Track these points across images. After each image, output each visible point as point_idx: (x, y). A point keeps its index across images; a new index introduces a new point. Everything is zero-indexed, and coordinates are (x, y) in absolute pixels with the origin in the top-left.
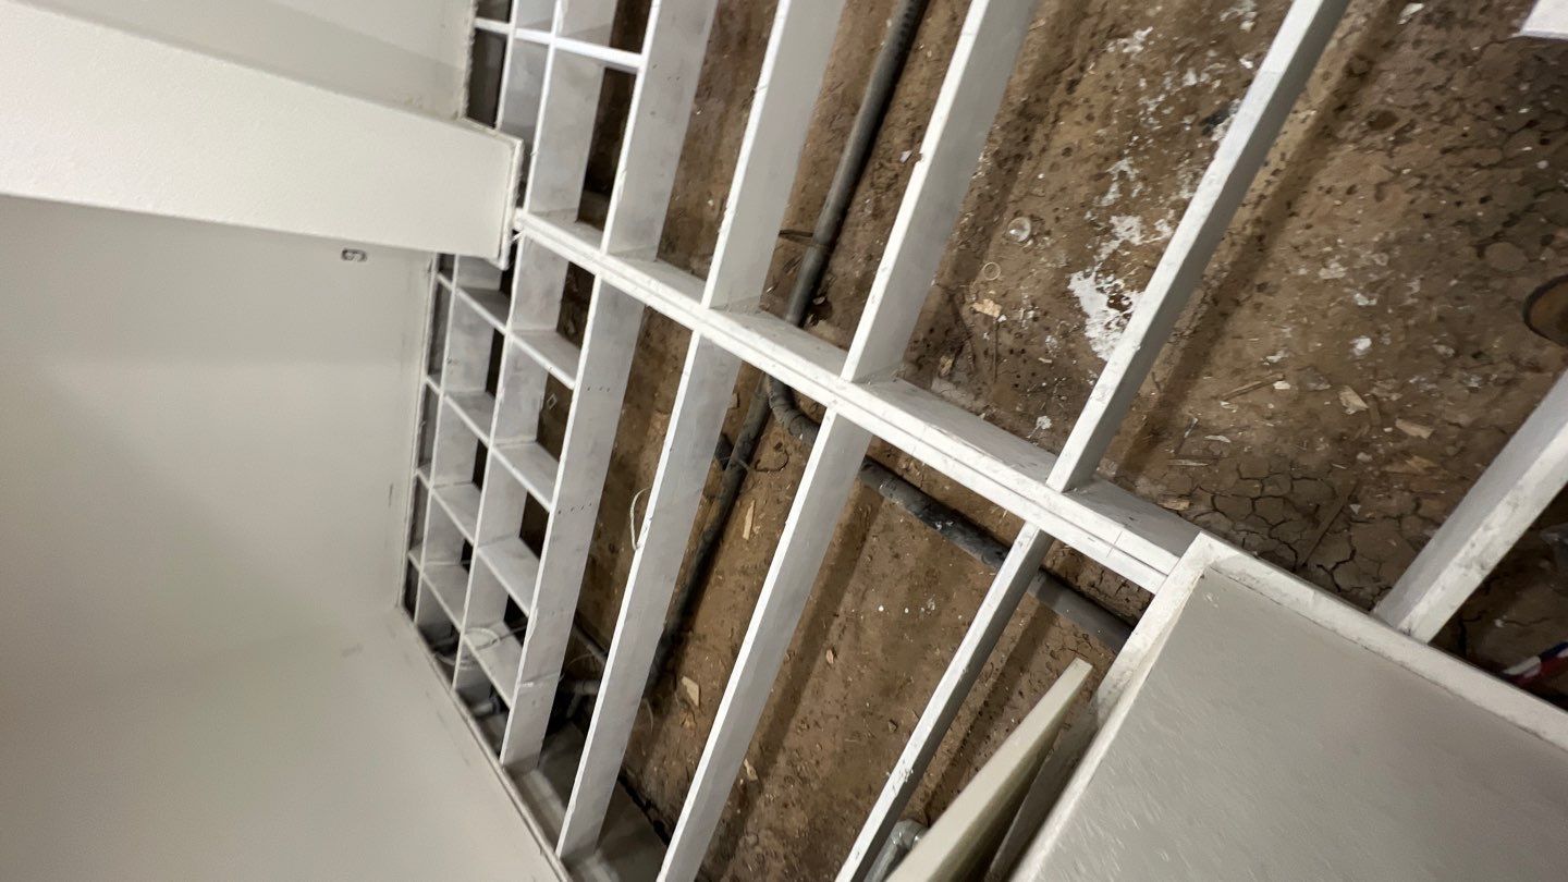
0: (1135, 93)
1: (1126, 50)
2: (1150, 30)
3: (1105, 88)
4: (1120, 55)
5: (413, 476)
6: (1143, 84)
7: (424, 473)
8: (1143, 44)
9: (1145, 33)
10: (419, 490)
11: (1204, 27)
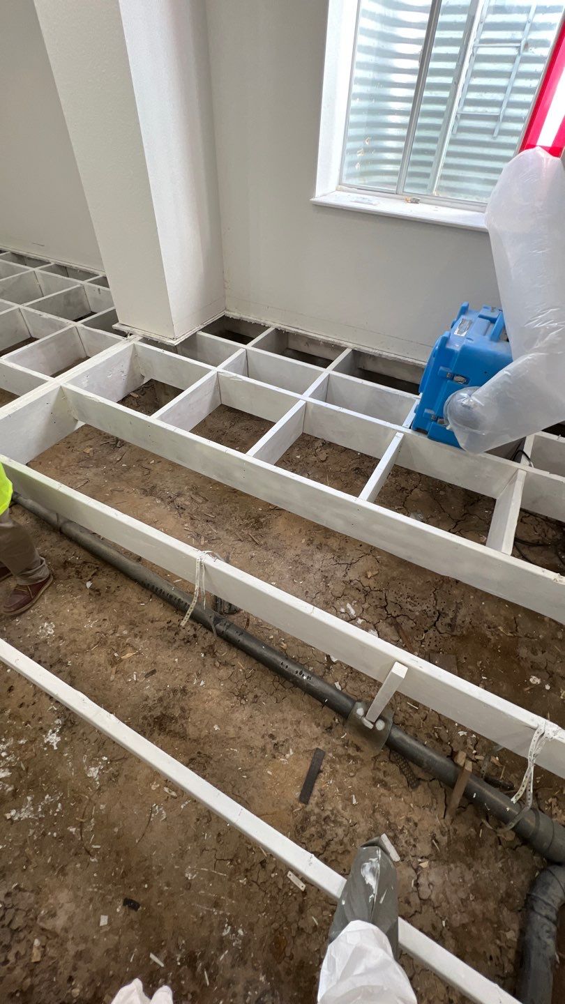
0: (18, 736)
1: (50, 731)
2: (55, 748)
3: (33, 717)
4: (50, 726)
5: (50, 260)
6: (22, 742)
7: (51, 267)
8: (48, 742)
9: (55, 745)
10: (39, 262)
11: (32, 785)
